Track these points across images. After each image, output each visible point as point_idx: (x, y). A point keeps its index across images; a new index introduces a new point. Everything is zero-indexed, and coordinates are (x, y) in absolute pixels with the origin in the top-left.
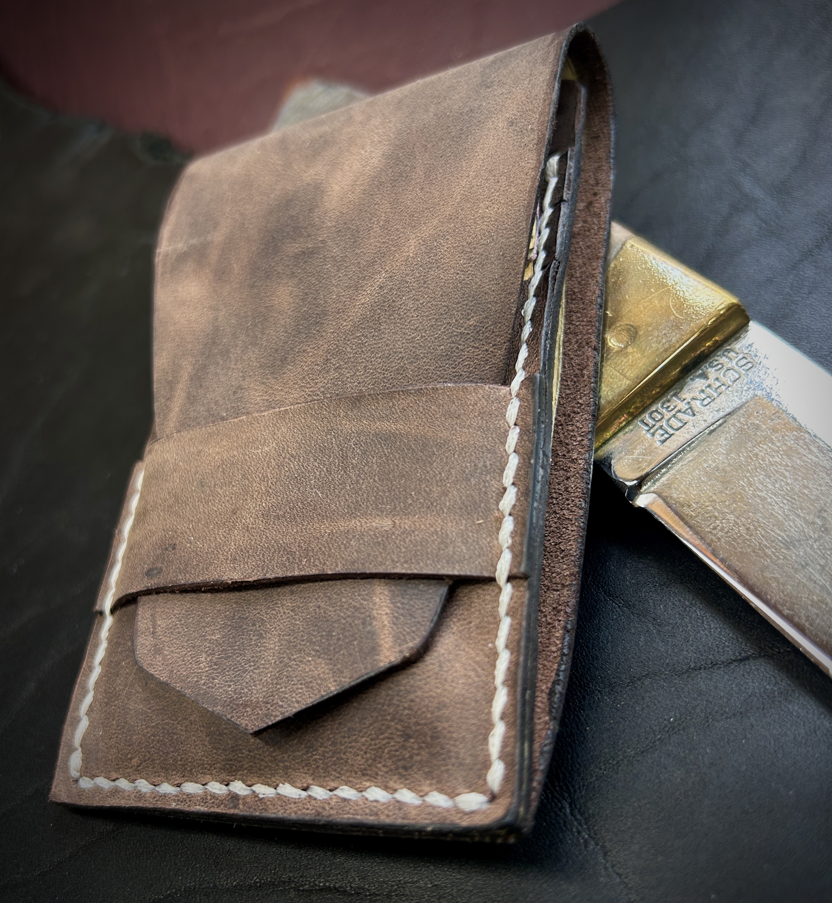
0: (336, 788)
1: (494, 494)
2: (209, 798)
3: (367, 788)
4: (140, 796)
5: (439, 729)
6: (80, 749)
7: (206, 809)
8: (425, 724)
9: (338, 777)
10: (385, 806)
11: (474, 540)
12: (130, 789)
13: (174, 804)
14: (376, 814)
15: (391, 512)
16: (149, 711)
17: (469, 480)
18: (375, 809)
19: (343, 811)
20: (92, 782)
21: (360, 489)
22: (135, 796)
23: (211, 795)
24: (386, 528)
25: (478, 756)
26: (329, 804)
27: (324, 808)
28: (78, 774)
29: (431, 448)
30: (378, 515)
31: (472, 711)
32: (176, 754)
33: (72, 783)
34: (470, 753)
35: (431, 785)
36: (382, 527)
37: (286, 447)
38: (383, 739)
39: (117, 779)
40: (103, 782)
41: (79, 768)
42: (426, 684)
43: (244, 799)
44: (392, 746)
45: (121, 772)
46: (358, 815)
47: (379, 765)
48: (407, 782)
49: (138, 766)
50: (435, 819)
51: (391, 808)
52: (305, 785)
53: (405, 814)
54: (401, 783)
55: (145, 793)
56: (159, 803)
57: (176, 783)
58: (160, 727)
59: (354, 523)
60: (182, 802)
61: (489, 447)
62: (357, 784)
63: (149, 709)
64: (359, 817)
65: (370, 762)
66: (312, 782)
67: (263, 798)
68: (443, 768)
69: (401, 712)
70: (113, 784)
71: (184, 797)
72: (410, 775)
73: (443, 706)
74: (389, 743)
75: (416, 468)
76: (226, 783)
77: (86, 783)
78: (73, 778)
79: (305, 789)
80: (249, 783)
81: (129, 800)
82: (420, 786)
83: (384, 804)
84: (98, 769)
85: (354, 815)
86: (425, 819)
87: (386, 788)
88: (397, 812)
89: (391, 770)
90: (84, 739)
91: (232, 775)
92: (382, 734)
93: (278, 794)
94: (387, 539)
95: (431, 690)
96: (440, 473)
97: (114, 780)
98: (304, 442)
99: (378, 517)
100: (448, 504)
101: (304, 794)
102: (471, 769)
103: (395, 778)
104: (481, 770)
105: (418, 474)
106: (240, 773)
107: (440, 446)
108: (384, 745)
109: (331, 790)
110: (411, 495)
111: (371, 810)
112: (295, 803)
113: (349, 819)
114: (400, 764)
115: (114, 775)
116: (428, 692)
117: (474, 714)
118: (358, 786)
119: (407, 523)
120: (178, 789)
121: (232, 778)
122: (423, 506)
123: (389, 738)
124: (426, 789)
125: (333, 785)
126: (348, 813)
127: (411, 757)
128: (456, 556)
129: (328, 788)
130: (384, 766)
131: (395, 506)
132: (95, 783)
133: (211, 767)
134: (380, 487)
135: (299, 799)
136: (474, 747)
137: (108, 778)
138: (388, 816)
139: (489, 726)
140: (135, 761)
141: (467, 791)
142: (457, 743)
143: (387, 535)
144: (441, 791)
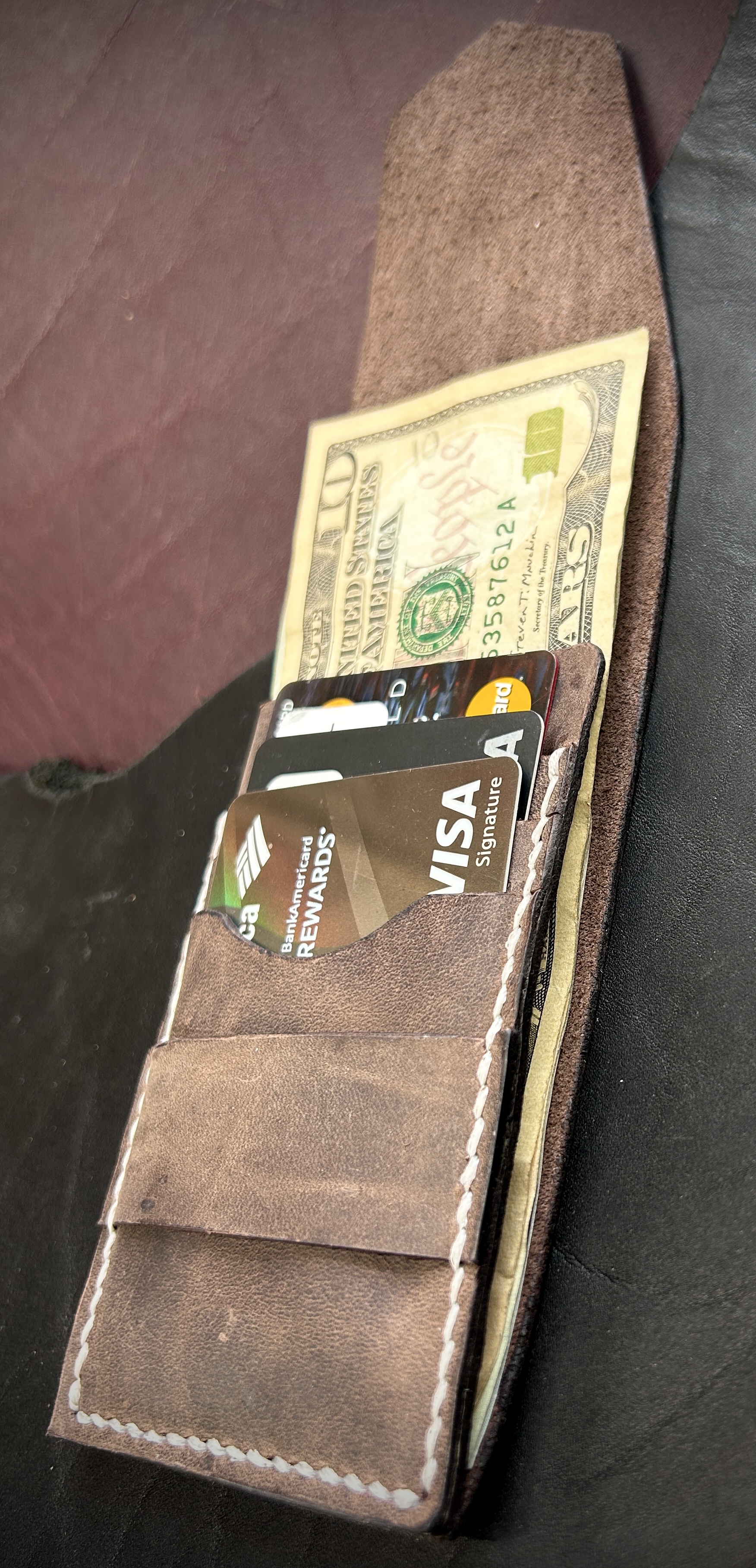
0: (296, 1463)
1: (458, 1164)
2: (189, 1454)
3: (322, 1467)
4: (129, 1441)
5: (385, 1418)
6: (79, 1379)
7: (184, 1466)
8: (373, 1412)
9: (298, 1452)
10: (334, 1490)
11: (433, 1217)
12: (122, 1432)
13: (158, 1455)
14: (326, 1499)
15: (359, 1176)
16: (139, 1353)
17: (435, 1146)
18: (325, 1492)
19: (298, 1489)
20: (89, 1418)
21: (334, 1145)
22: (125, 1441)
23: (190, 1452)
24: (352, 1195)
25: (415, 1451)
26: (288, 1479)
27: (283, 1483)
28: (77, 1407)
29: (404, 1107)
30: (347, 1179)
31: (414, 1403)
32: (161, 1402)
33: (70, 1416)
34: (409, 1447)
35: (375, 1474)
36: (350, 1193)
37: (271, 1082)
38: (337, 1421)
39: (111, 1418)
40: (98, 1421)
41: (77, 1401)
42: (375, 1371)
43: (218, 1460)
44: (345, 1429)
45: (114, 1412)
46: (310, 1496)
47: (333, 1446)
48: (356, 1467)
49: (129, 1409)
50: (372, 1512)
51: (338, 1493)
52: (271, 1455)
53: (349, 1502)
54: (351, 1467)
55: (135, 1439)
56: (145, 1452)
57: (162, 1432)
58: (148, 1371)
59: (325, 1185)
60: (165, 1455)
61: (458, 1108)
62: (314, 1461)
63: (139, 1350)
64: (310, 1499)
65: (325, 1441)
66: (276, 1452)
67: (234, 1462)
68: (386, 1459)
69: (352, 1396)
70: (106, 1423)
71: (168, 1449)
72: (359, 1460)
73: (388, 1395)
74: (341, 1425)
75: (387, 1129)
76: (204, 1440)
77: (83, 1418)
78: (72, 1410)
79: (270, 1459)
80: (224, 1443)
81: (119, 1444)
82: (366, 1473)
83: (334, 1487)
84: (94, 1405)
85: (307, 1496)
86: (365, 1511)
87: (337, 1471)
88: (343, 1499)
89: (343, 1453)
90: (83, 1369)
91: (210, 1433)
92: (336, 1415)
93: (247, 1460)
94: (352, 1208)
95: (380, 1378)
96: (409, 1137)
97: (109, 1419)
98: (288, 1079)
99: (346, 1181)
100: (412, 1172)
101: (269, 1464)
102: (409, 1464)
103: (346, 1461)
104: (417, 1466)
105: (389, 1135)
106: (217, 1431)
107: (411, 1105)
108: (338, 1426)
109: (292, 1464)
110: (379, 1158)
111: (322, 1493)
112: (260, 1473)
113: (302, 1500)
114: (351, 1448)
115: (109, 1415)
116: (376, 1380)
117: (416, 1406)
118: (314, 1464)
119: (372, 1192)
120: (164, 1438)
121: (210, 1435)
122: (389, 1172)
123: (342, 1420)
124: (371, 1478)
125: (294, 1458)
126: (302, 1493)
127: (360, 1442)
128: (414, 1234)
129: (290, 1461)
130: (337, 1448)
131: (364, 1170)
132: (91, 1420)
133: (192, 1420)
134: (352, 1147)
135: (265, 1468)
136: (413, 1441)
137: (103, 1417)
138: (335, 1502)
139: (427, 1421)
140: (126, 1404)
141: (405, 1486)
142: (399, 1435)
143: (353, 1203)
144: (383, 1482)
